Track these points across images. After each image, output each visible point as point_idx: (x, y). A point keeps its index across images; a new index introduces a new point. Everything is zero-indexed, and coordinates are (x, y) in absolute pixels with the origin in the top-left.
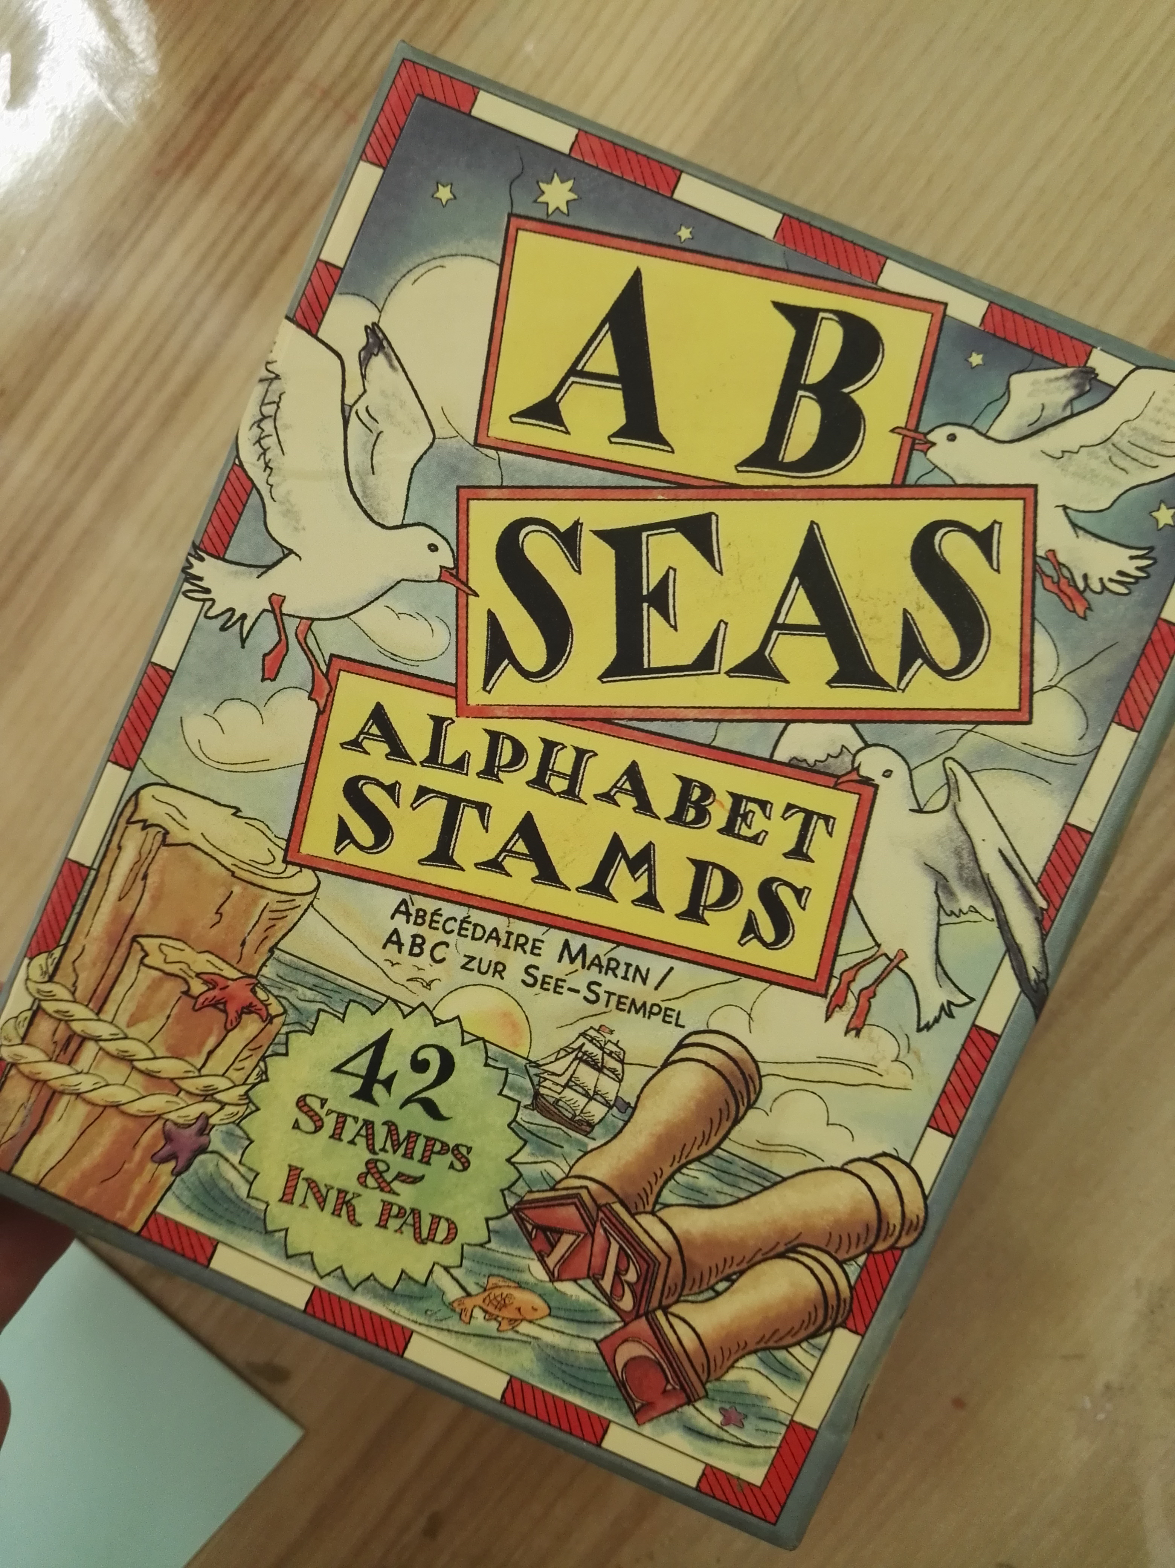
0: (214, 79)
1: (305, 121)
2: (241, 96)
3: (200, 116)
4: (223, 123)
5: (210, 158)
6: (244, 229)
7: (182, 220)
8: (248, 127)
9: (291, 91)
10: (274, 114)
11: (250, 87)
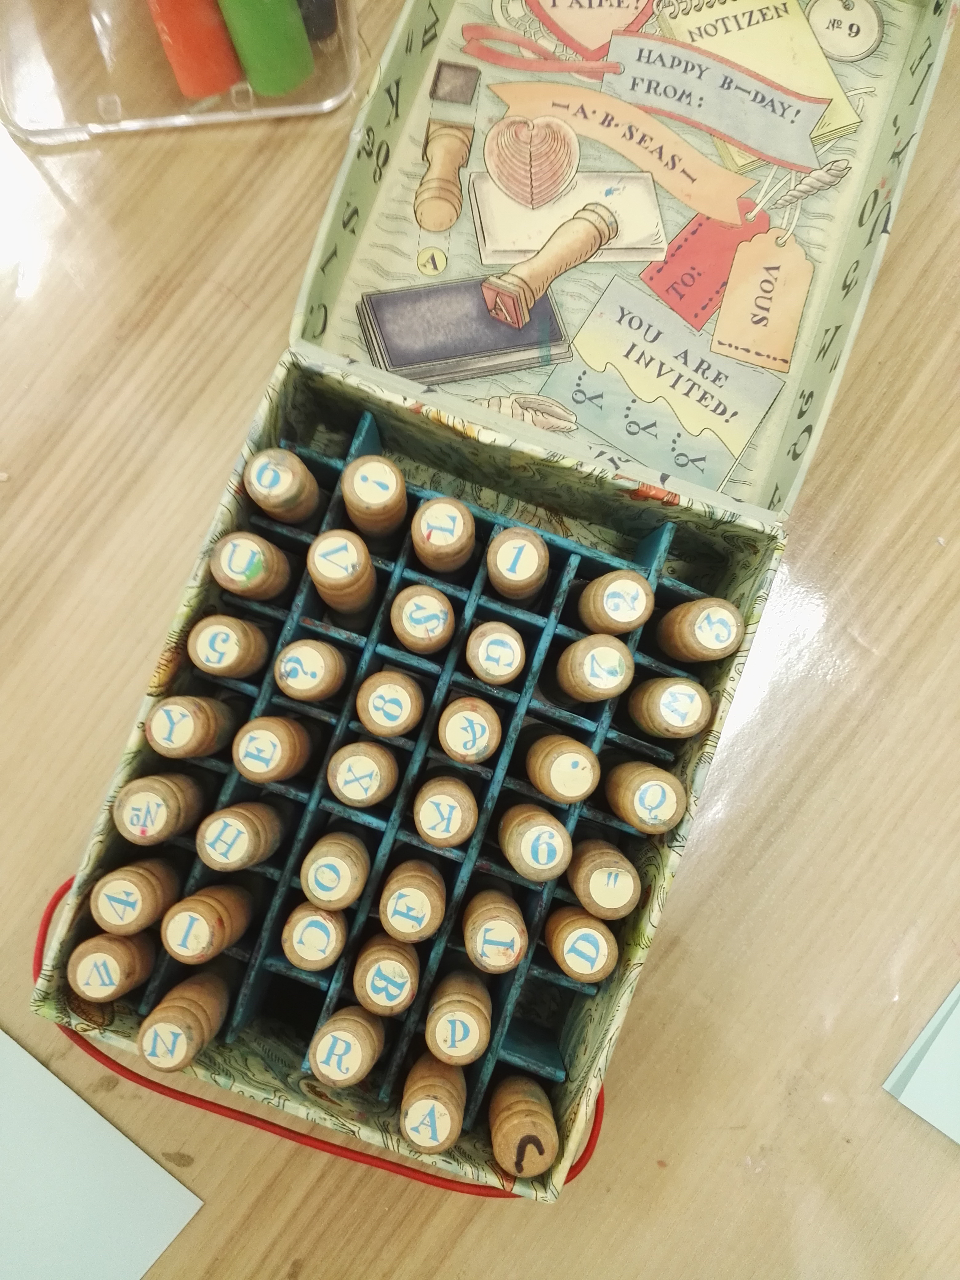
0: (157, 278)
1: (216, 307)
2: (174, 291)
3: (146, 303)
4: (162, 308)
5: (154, 329)
6: (175, 376)
7: (133, 371)
8: (179, 310)
9: (207, 289)
10: (196, 303)
11: (180, 285)
